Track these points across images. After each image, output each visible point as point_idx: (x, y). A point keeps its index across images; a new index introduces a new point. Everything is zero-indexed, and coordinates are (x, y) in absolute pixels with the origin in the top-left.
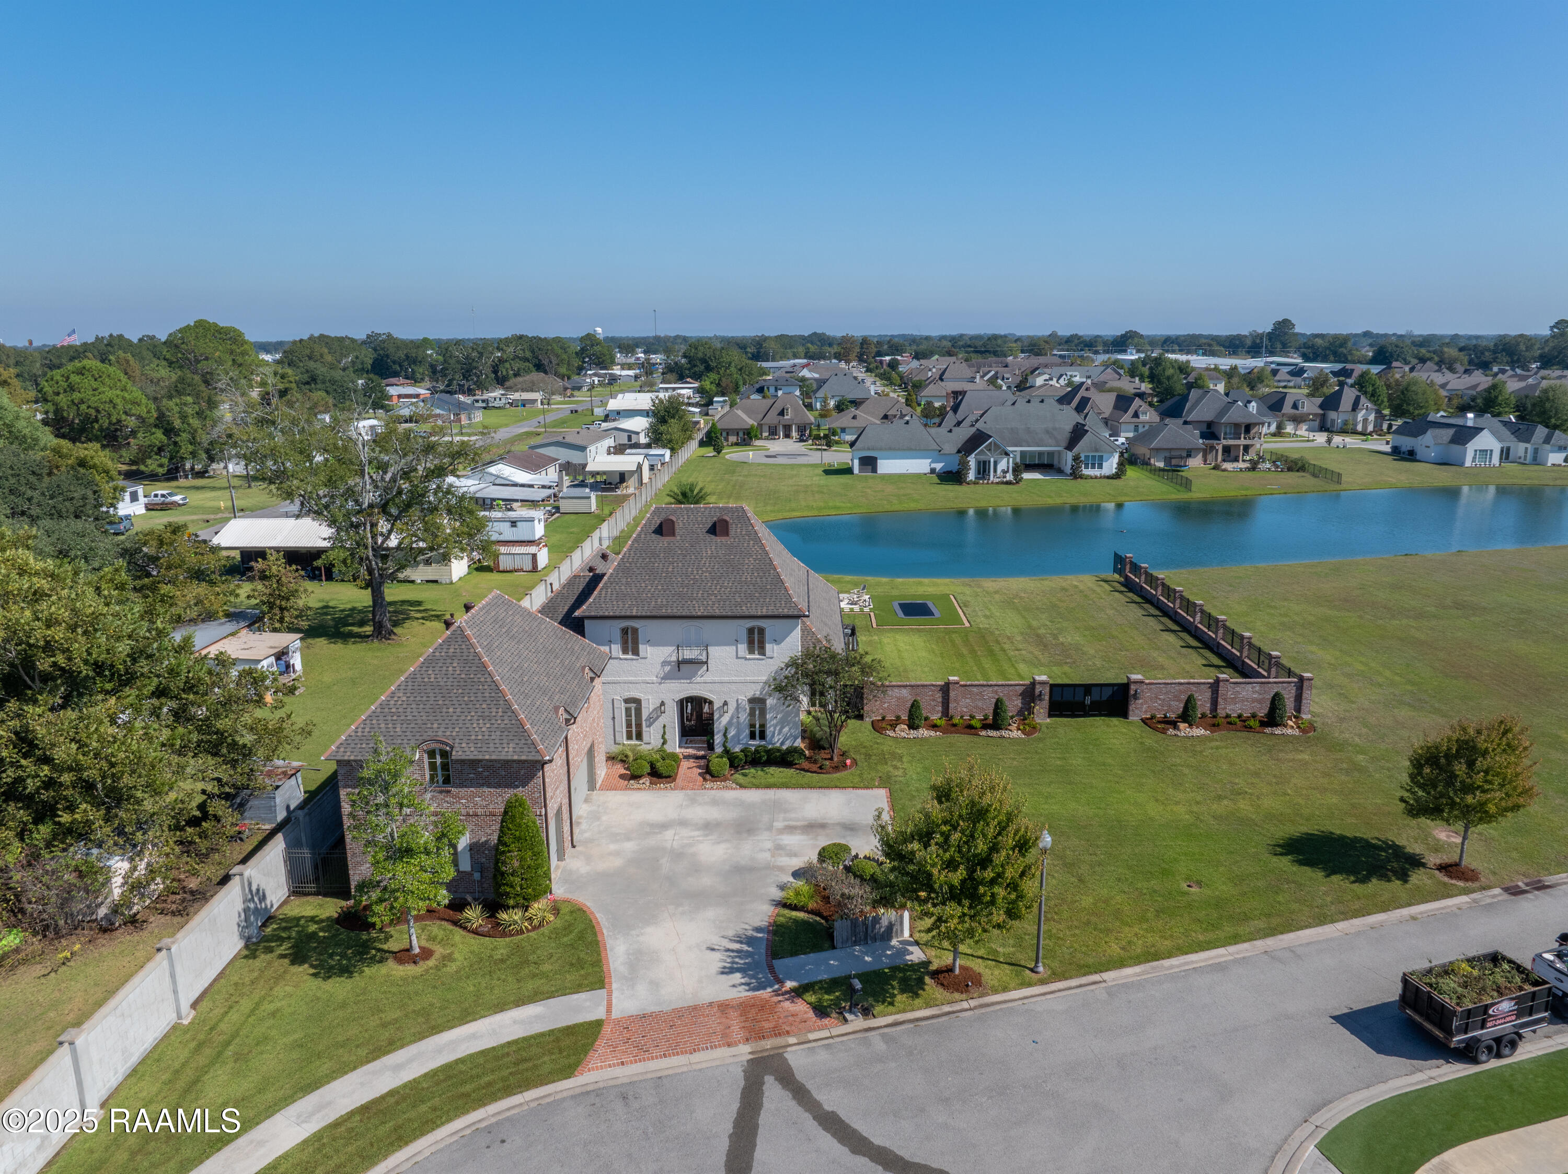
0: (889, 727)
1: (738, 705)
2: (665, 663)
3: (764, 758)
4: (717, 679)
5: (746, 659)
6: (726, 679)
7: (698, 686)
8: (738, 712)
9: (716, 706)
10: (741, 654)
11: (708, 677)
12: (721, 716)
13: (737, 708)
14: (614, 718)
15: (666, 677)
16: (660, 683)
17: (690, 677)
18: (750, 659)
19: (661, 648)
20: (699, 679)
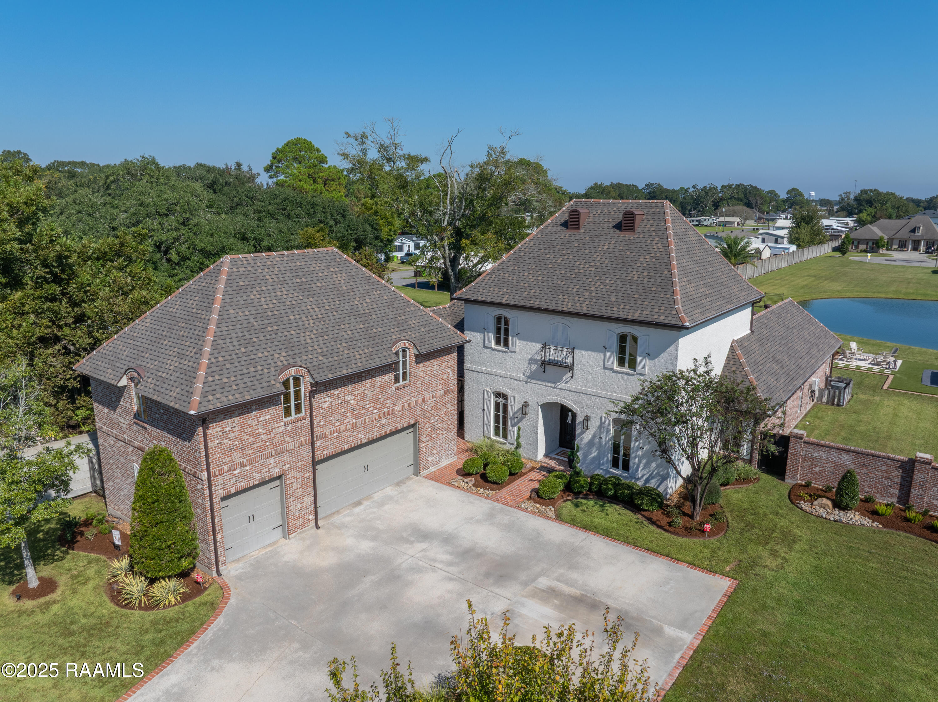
0: (807, 497)
1: (601, 423)
2: (532, 361)
3: (611, 493)
4: (581, 388)
5: (614, 371)
6: (590, 390)
7: (562, 393)
8: (601, 432)
9: (579, 419)
10: (608, 364)
11: (573, 385)
12: (583, 433)
13: (600, 427)
14: (484, 410)
15: (532, 377)
16: (526, 382)
17: (555, 381)
18: (617, 372)
19: (529, 343)
20: (563, 385)
